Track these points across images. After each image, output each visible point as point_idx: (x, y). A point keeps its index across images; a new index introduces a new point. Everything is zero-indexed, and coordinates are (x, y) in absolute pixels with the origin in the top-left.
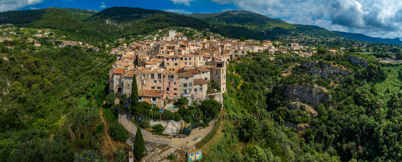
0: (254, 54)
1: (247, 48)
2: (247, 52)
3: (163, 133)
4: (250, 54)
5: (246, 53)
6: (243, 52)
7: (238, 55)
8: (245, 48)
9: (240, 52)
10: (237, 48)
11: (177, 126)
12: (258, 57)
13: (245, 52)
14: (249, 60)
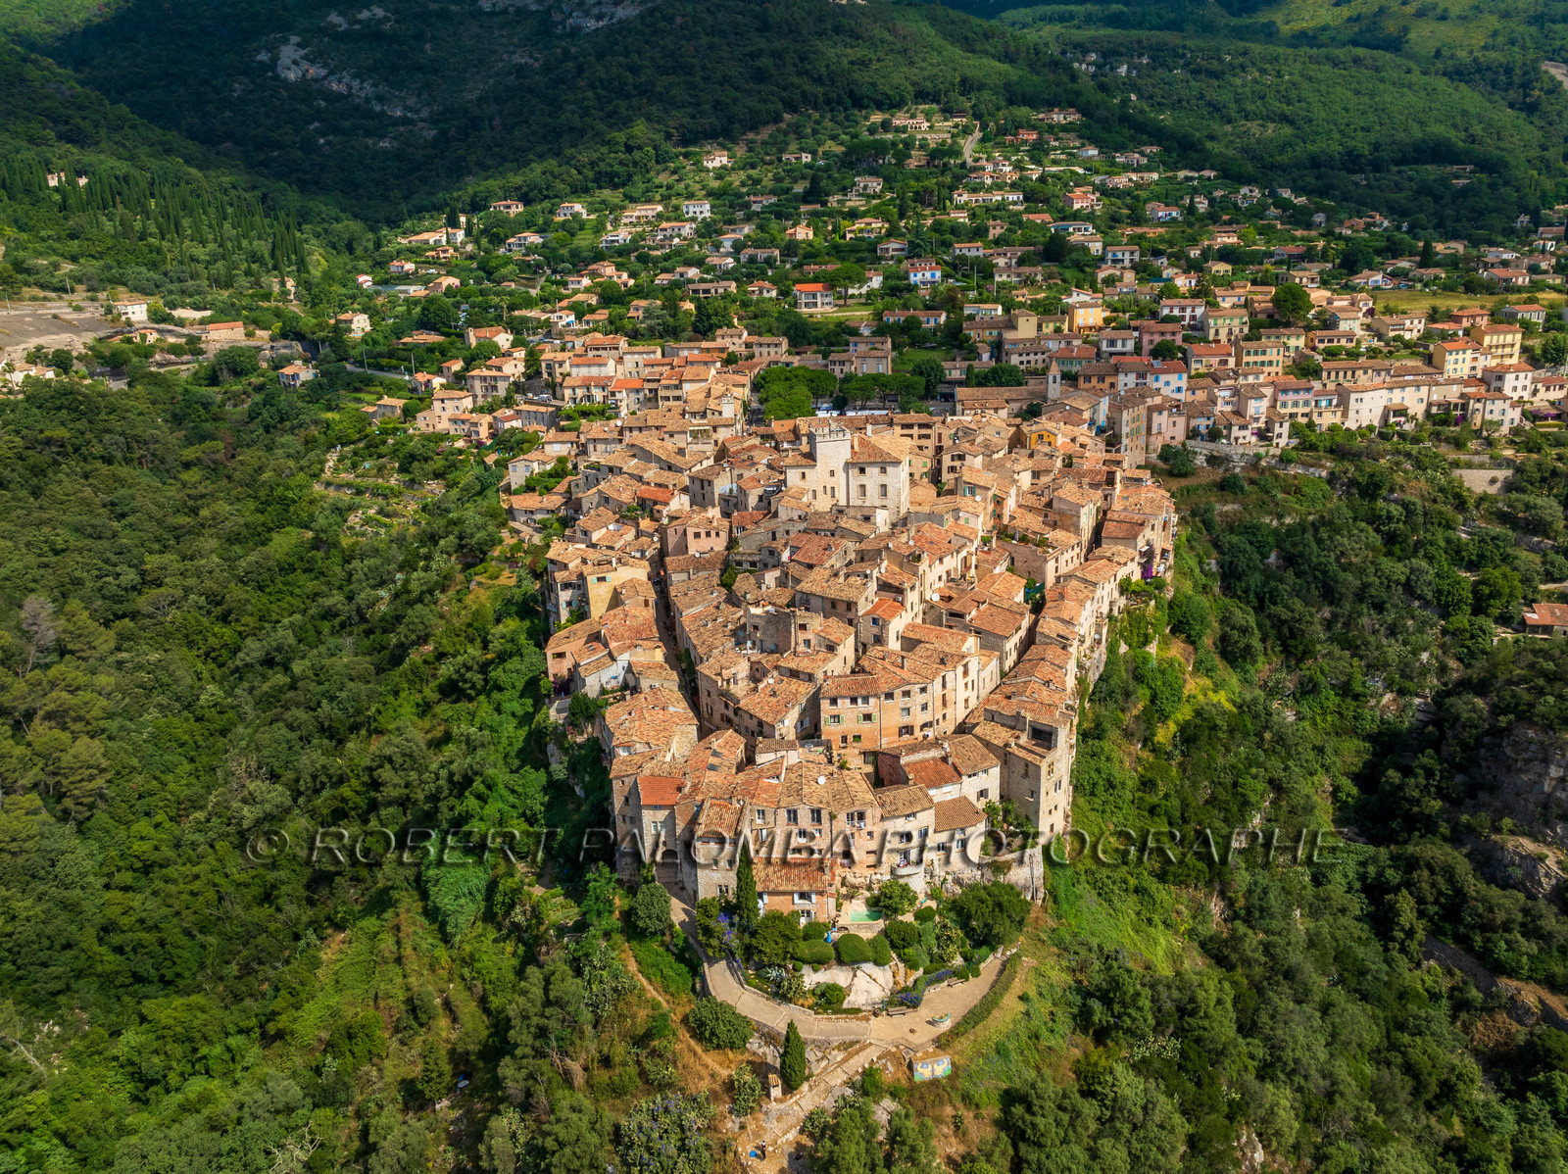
0: (1340, 447)
1: (1296, 404)
2: (1295, 430)
3: (845, 1006)
4: (1313, 447)
5: (1283, 442)
6: (1263, 435)
7: (1227, 459)
8: (1284, 405)
9: (1247, 433)
10: (1228, 408)
11: (881, 980)
12: (1369, 466)
13: (1280, 436)
14: (1298, 491)
